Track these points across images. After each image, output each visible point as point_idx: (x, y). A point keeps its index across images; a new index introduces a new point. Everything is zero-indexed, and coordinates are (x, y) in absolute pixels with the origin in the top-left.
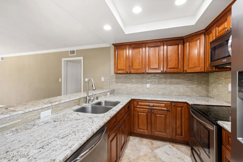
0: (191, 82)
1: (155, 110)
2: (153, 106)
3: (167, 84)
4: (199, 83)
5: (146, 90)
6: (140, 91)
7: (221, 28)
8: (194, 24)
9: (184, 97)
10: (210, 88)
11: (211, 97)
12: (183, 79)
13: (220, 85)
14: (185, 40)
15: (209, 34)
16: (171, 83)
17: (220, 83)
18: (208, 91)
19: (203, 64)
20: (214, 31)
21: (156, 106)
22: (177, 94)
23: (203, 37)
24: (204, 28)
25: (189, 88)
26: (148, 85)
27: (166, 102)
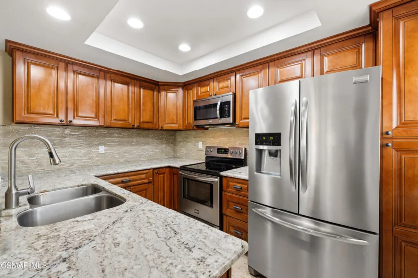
0: (161, 141)
1: (132, 187)
2: (130, 181)
3: (133, 145)
4: (168, 143)
5: (96, 159)
6: (84, 161)
7: (203, 90)
8: (181, 74)
9: (155, 161)
10: (178, 148)
11: (177, 158)
12: (152, 137)
13: (189, 144)
14: (161, 87)
15: (188, 90)
16: (138, 144)
17: (189, 142)
18: (174, 151)
19: (181, 121)
20: (194, 89)
21: (134, 180)
22: (145, 159)
23: (180, 91)
24: (183, 82)
25: (158, 149)
26: (102, 149)
27: (147, 171)
